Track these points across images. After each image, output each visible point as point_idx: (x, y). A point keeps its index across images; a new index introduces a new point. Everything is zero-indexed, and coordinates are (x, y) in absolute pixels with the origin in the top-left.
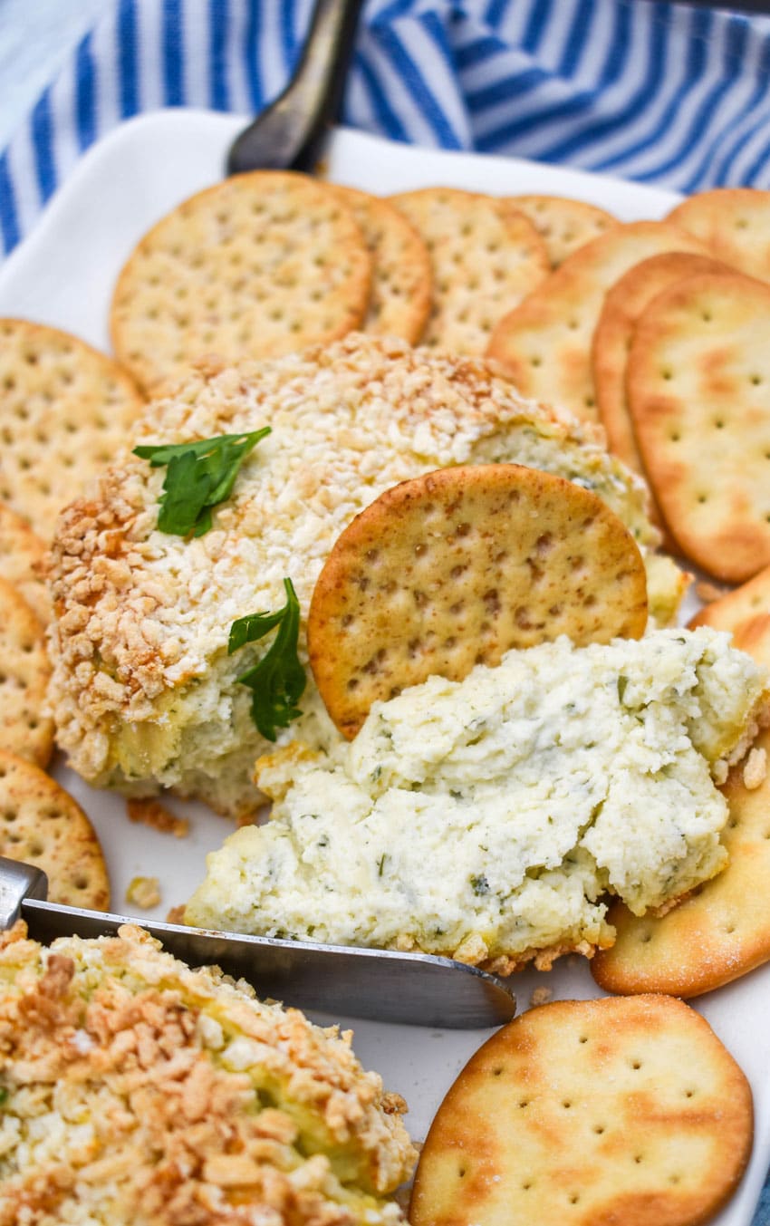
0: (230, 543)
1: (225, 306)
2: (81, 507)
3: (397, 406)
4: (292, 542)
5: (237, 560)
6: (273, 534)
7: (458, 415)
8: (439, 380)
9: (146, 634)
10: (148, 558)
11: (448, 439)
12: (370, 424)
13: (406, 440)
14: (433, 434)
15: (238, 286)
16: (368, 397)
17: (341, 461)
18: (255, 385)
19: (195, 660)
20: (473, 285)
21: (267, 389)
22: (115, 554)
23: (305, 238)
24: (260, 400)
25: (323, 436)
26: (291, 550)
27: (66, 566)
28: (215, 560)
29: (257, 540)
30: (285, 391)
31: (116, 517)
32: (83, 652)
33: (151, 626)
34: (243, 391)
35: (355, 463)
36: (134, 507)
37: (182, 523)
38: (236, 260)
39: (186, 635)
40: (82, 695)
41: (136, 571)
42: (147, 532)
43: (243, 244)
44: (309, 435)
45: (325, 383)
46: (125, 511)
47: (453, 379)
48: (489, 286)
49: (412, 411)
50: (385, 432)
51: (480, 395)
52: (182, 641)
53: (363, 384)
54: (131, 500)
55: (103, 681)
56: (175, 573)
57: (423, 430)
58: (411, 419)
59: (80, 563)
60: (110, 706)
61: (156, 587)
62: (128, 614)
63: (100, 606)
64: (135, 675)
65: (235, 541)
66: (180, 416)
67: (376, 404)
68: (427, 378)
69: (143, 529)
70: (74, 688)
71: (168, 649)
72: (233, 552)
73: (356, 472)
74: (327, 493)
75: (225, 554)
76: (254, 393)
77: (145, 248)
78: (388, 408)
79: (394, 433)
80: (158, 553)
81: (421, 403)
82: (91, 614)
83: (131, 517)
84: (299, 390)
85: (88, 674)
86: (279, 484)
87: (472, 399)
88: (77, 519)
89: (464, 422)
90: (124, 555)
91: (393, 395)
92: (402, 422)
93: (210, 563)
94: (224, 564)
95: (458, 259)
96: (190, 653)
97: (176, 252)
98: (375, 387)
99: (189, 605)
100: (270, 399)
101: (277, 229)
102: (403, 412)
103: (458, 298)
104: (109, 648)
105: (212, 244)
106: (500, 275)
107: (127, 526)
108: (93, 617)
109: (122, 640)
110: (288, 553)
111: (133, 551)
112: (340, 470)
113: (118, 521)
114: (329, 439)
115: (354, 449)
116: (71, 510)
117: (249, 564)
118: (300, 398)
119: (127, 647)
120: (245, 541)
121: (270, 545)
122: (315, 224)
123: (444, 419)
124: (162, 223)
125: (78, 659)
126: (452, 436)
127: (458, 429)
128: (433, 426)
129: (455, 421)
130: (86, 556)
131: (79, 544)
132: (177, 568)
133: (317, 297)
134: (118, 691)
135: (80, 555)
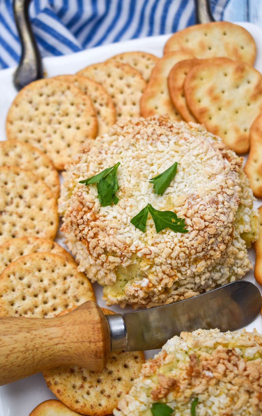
0: (126, 202)
1: (50, 130)
2: (76, 209)
3: (148, 140)
4: (142, 193)
5: (131, 206)
6: (136, 193)
7: (167, 136)
8: (157, 127)
9: (120, 240)
10: (105, 216)
11: (167, 144)
12: (142, 148)
13: (156, 149)
14: (162, 144)
15: (50, 122)
16: (137, 140)
17: (141, 163)
18: (102, 149)
19: (137, 242)
20: (122, 92)
21: (106, 149)
22: (95, 220)
23: (63, 98)
24: (106, 154)
25: (131, 158)
26: (143, 195)
27: (81, 229)
28: (125, 209)
29: (132, 197)
30: (112, 148)
31: (89, 208)
32: (101, 252)
33: (119, 237)
34: (100, 153)
35: (146, 162)
36: (92, 203)
37: (108, 202)
38: (44, 114)
39: (130, 235)
40: (104, 264)
41: (104, 222)
42: (99, 208)
43: (43, 108)
44: (128, 159)
45: (122, 141)
46: (91, 205)
47: (160, 125)
48: (128, 91)
49: (153, 140)
50: (148, 149)
51: (170, 127)
52: (129, 237)
53: (134, 136)
54: (90, 201)
55: (111, 258)
56: (115, 218)
57: (159, 144)
58: (154, 142)
59: (85, 226)
60: (116, 265)
61: (114, 224)
62: (111, 237)
63: (100, 237)
64: (123, 254)
65: (127, 201)
66: (86, 168)
67: (141, 142)
68: (153, 128)
69: (98, 208)
70: (101, 263)
71: (128, 241)
72: (129, 204)
73: (147, 164)
74: (144, 174)
75: (127, 206)
76: (103, 152)
77: (10, 121)
78: (145, 142)
79: (151, 148)
80: (106, 214)
81: (155, 136)
82: (98, 240)
83: (93, 206)
84: (116, 146)
85: (105, 258)
86: (129, 178)
87: (169, 129)
88: (78, 214)
89: (170, 137)
90: (98, 219)
91: (146, 137)
92: (151, 144)
93: (124, 210)
94: (128, 209)
95: (112, 86)
96: (134, 240)
97: (21, 119)
98: (138, 136)
99: (124, 226)
100: (109, 152)
101: (51, 99)
102: (150, 141)
103: (120, 98)
104: (110, 249)
105: (33, 112)
106: (129, 86)
107: (93, 209)
108: (99, 241)
109: (113, 245)
110: (143, 197)
111: (100, 216)
112: (142, 166)
113: (90, 209)
114: (133, 158)
115: (143, 158)
116: (74, 211)
117: (135, 206)
118: (118, 148)
119: (115, 246)
120: (130, 199)
121: (137, 197)
122: (63, 93)
123: (163, 138)
124: (10, 111)
125: (99, 255)
126: (168, 142)
127: (169, 140)
128: (161, 142)
129: (167, 138)
130: (85, 223)
131: (82, 220)
132: (115, 216)
133: (78, 116)
134: (118, 260)
135: (83, 224)
